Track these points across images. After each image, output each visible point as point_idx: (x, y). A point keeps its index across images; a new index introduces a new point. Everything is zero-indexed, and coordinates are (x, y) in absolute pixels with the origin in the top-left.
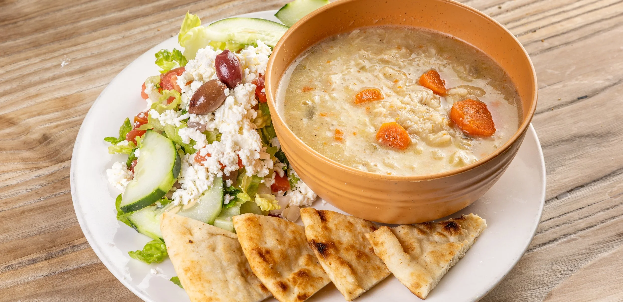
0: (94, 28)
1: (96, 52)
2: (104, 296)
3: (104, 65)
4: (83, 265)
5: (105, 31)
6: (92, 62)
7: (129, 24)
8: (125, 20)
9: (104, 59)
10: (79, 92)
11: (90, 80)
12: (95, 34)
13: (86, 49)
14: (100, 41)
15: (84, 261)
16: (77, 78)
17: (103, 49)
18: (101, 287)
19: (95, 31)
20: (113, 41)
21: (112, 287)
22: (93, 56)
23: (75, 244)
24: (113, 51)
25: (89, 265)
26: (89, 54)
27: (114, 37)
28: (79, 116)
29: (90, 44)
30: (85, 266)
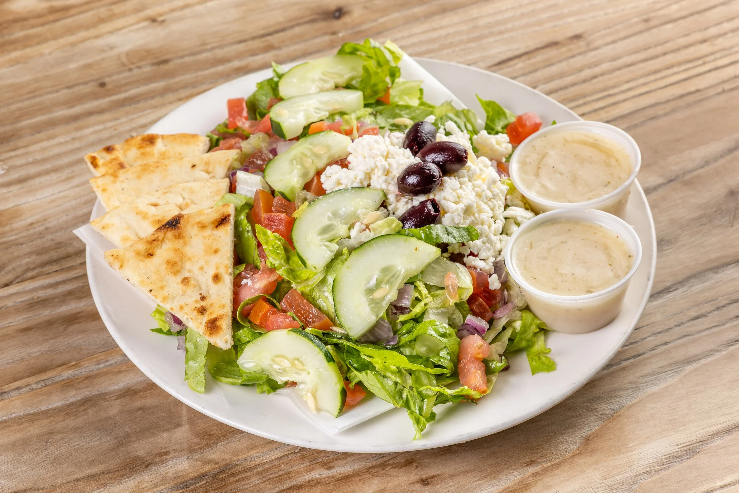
0: (37, 129)
1: (38, 157)
2: (38, 453)
3: (47, 172)
4: (14, 415)
5: (51, 132)
6: (33, 170)
7: (80, 123)
8: (76, 118)
9: (48, 166)
10: (16, 206)
11: (30, 191)
12: (38, 136)
13: (27, 154)
14: (45, 144)
15: (15, 410)
16: (14, 189)
17: (48, 154)
18: (35, 443)
19: (39, 132)
20: (60, 144)
21: (47, 442)
22: (36, 162)
23: (6, 390)
24: (59, 156)
25: (20, 416)
26: (30, 159)
27: (61, 139)
28: (16, 235)
29: (32, 148)
30: (15, 417)
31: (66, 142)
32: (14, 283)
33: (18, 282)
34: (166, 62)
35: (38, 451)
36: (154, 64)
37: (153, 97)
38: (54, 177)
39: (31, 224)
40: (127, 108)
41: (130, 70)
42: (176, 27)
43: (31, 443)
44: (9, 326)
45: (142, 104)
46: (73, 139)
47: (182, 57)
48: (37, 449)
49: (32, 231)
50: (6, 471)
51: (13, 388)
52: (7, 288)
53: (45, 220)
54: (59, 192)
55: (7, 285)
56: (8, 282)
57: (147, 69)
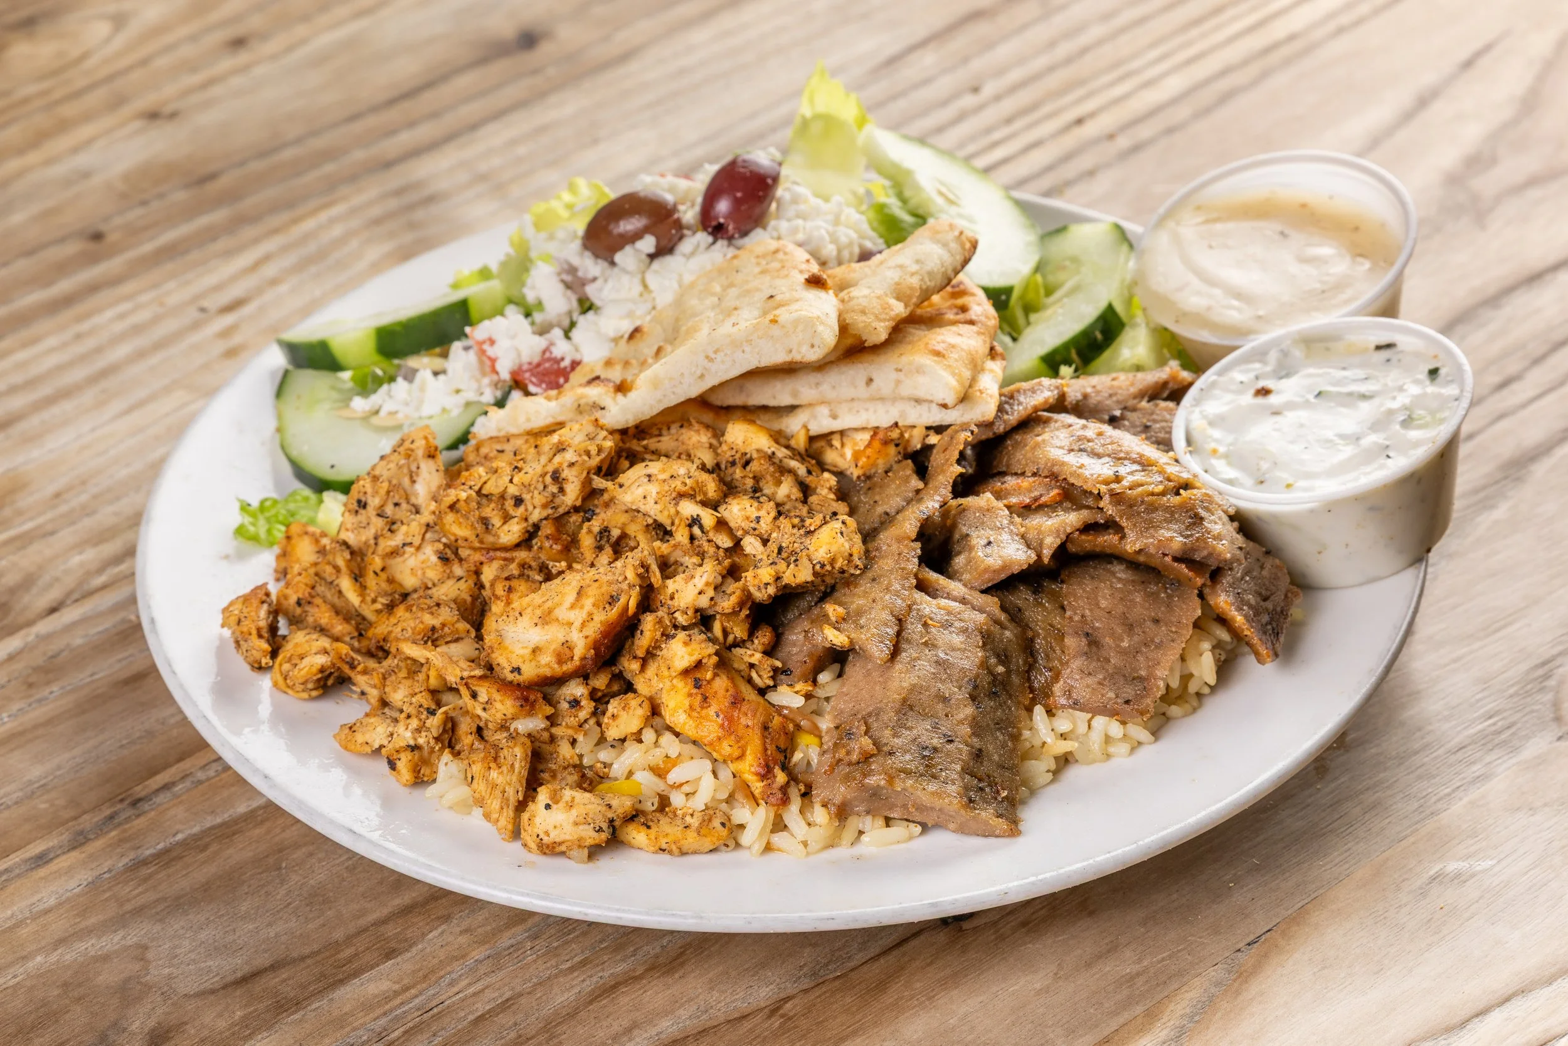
31: (65, 345)
32: (69, 602)
33: (77, 601)
34: (212, 177)
35: (266, 889)
36: (187, 186)
37: (214, 239)
38: (66, 407)
39: (58, 495)
40: (169, 266)
41: (144, 203)
42: (208, 119)
43: (244, 877)
44: (92, 682)
45: (195, 255)
46: (78, 337)
47: (242, 163)
48: (263, 886)
49: (63, 508)
50: (211, 941)
51: (156, 787)
52: (56, 615)
53: (84, 483)
54: (93, 430)
55: (53, 610)
56: (54, 605)
57: (181, 196)
